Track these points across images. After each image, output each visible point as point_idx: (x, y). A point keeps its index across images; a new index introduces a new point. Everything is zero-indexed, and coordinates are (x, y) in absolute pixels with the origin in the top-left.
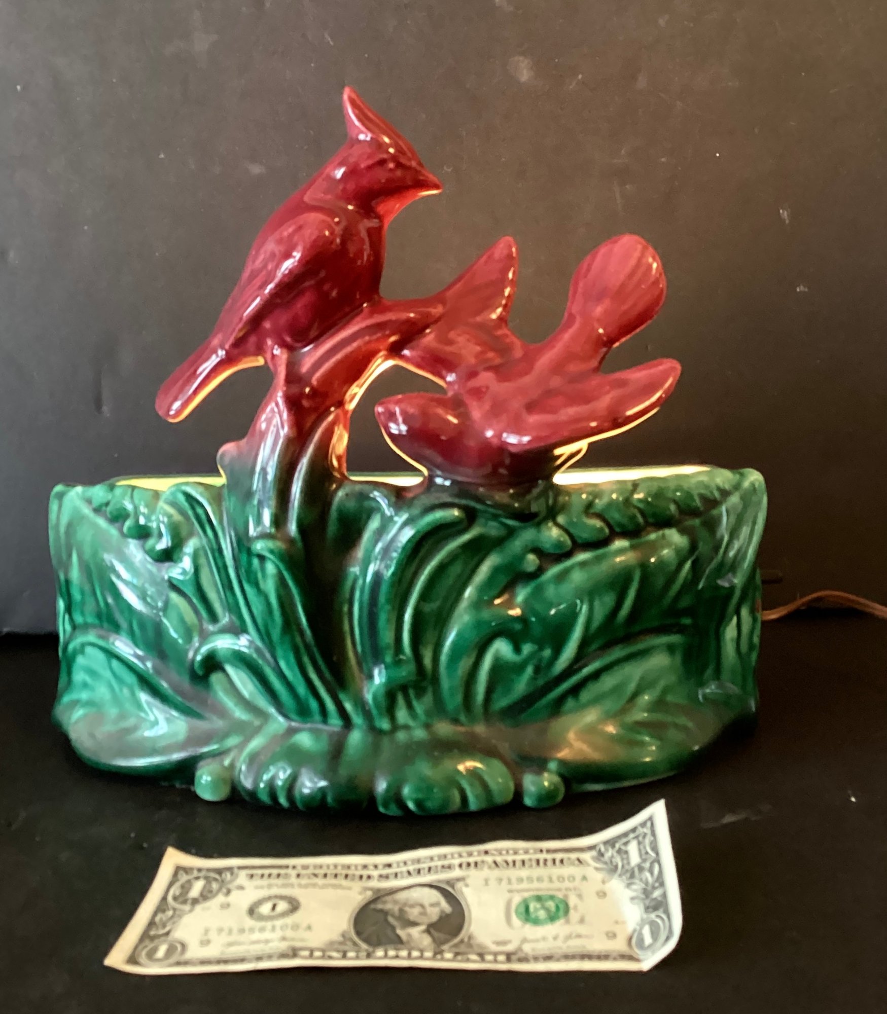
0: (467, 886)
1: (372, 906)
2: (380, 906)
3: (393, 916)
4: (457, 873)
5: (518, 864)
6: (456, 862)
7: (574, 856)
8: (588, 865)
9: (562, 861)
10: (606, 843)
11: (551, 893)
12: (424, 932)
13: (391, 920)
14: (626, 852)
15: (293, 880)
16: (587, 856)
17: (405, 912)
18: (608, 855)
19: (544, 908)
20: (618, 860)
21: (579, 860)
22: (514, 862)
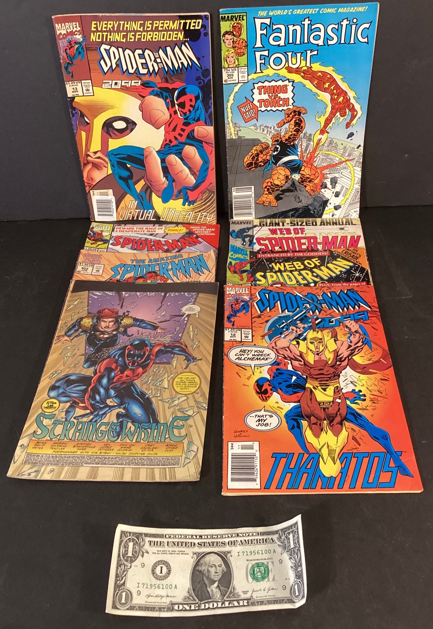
0: (231, 556)
1: (197, 568)
2: (200, 569)
3: (205, 575)
4: (227, 548)
5: (250, 542)
6: (227, 540)
7: (270, 537)
8: (276, 543)
9: (266, 540)
10: (282, 530)
11: (262, 561)
12: (217, 587)
13: (205, 578)
14: (289, 538)
15: (166, 548)
16: (275, 537)
17: (210, 572)
18: (283, 537)
19: (260, 572)
20: (286, 541)
21: (272, 539)
22: (248, 540)
